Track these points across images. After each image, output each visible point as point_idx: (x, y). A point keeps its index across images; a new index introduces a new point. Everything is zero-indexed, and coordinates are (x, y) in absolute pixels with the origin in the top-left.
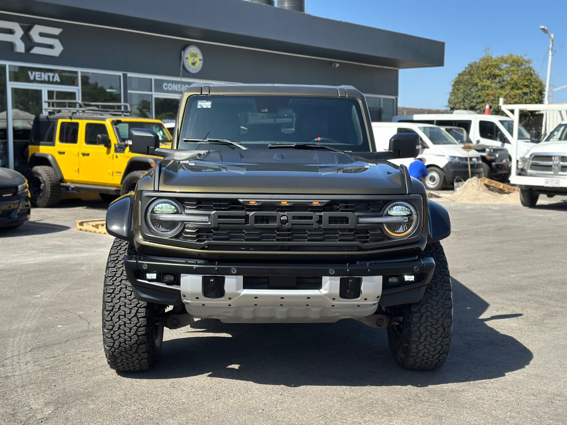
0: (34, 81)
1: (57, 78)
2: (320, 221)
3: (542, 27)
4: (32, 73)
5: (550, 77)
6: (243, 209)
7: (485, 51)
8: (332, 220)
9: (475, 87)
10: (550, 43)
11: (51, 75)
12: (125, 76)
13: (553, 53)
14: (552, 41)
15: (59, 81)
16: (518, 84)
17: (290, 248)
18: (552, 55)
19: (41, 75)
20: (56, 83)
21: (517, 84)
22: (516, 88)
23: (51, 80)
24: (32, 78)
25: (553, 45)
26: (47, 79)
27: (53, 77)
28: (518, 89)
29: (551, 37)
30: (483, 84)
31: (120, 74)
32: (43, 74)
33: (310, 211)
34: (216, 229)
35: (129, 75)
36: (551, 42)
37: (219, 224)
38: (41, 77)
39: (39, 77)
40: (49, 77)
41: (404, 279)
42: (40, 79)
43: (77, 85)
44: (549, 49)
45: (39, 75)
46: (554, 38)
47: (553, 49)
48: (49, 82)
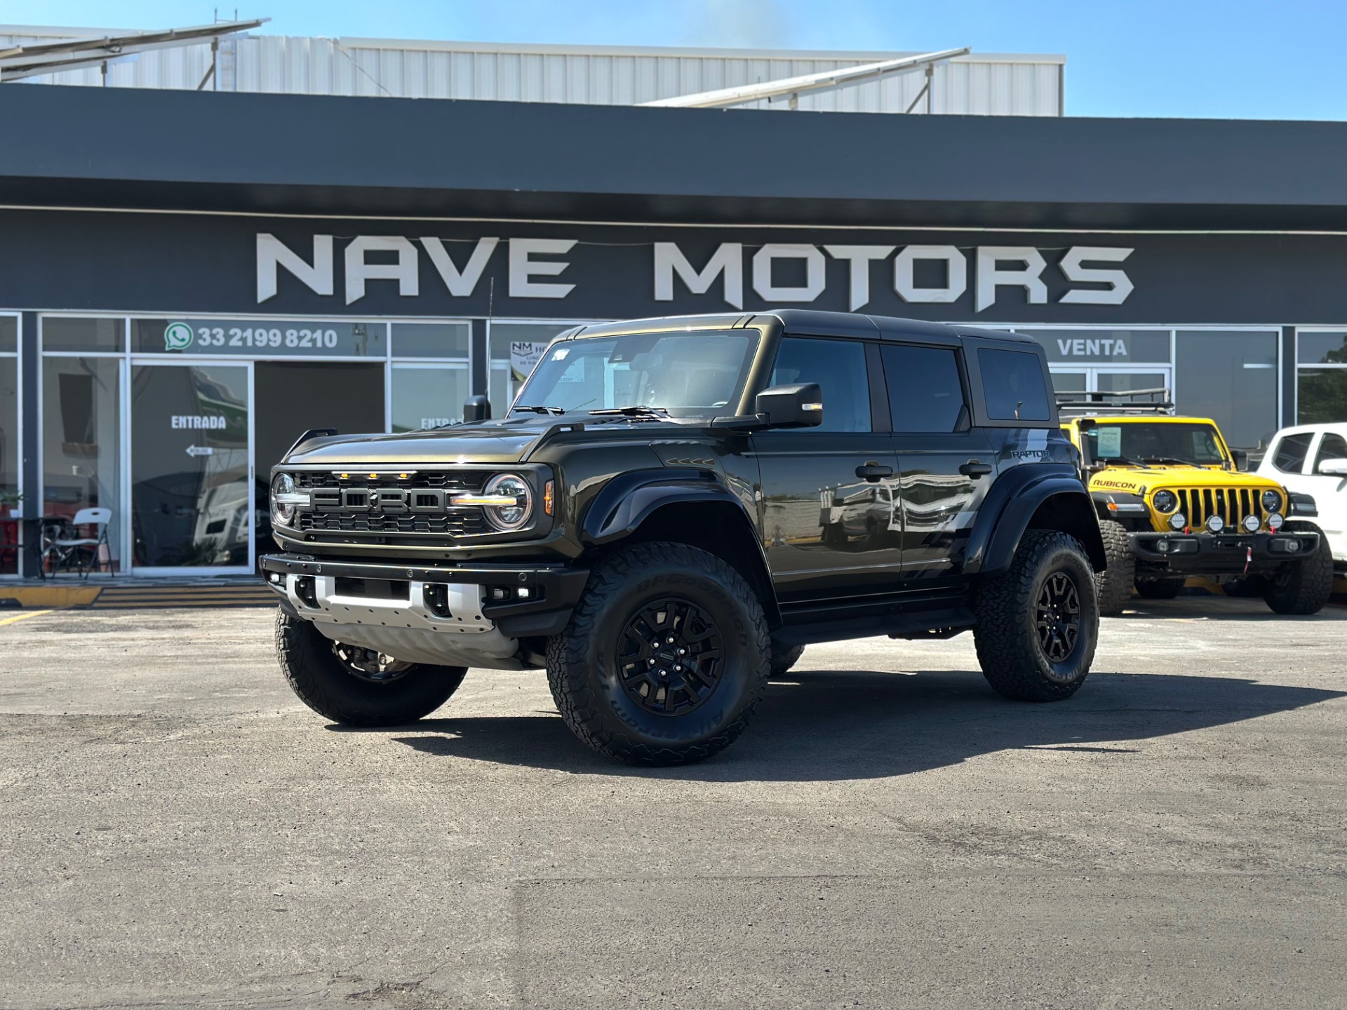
0: (1071, 358)
1: (1121, 348)
2: (408, 502)
4: (1065, 344)
6: (335, 485)
8: (422, 500)
11: (1107, 343)
12: (1289, 333)
15: (1125, 353)
17: (389, 540)
19: (1085, 344)
20: (1120, 358)
23: (1107, 352)
24: (1065, 352)
26: (1097, 352)
27: (1112, 347)
31: (1278, 328)
32: (1089, 342)
33: (400, 487)
34: (316, 512)
35: (1300, 328)
37: (317, 505)
38: (1085, 350)
39: (1079, 350)
40: (1102, 347)
41: (517, 594)
42: (1082, 353)
43: (1169, 361)
45: (1079, 344)
48: (1102, 358)
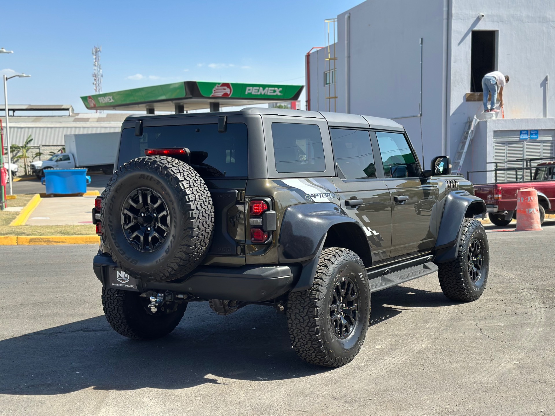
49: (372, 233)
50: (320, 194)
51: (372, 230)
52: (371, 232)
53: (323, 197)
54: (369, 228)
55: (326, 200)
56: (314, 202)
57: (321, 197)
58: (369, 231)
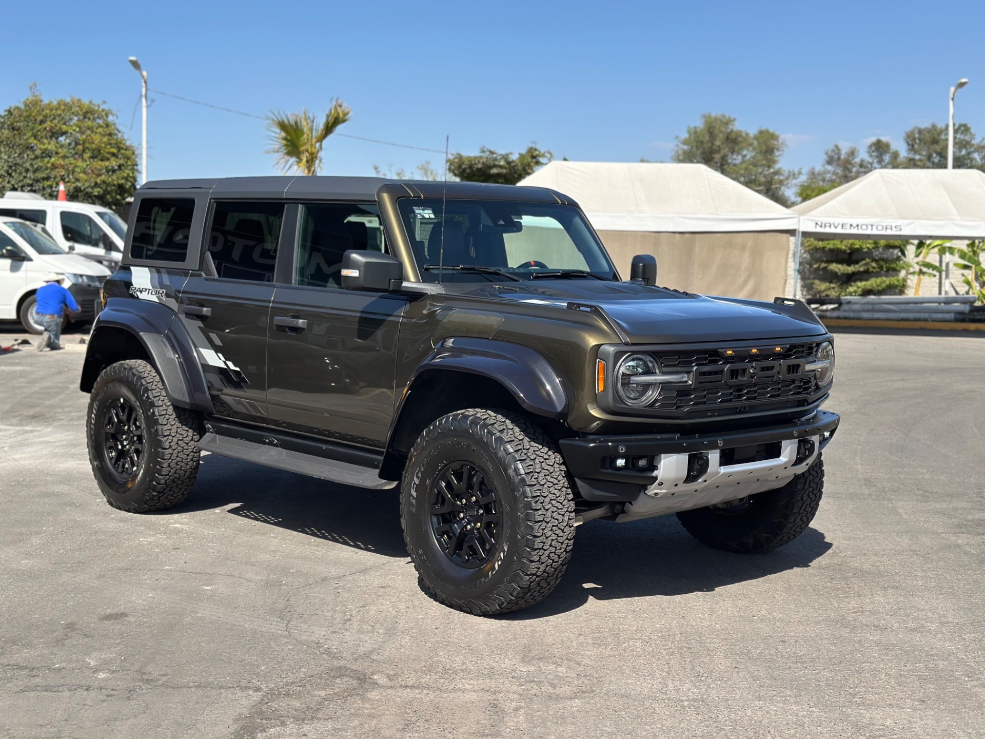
3: (133, 58)
5: (147, 142)
6: (719, 362)
7: (31, 88)
9: (29, 152)
10: (142, 87)
13: (149, 103)
14: (145, 82)
16: (102, 152)
18: (148, 107)
21: (99, 151)
22: (99, 158)
25: (147, 90)
28: (102, 160)
29: (143, 77)
30: (43, 147)
36: (144, 84)
44: (141, 96)
46: (147, 77)
47: (149, 95)
49: (226, 364)
50: (149, 290)
51: (226, 360)
52: (224, 362)
53: (152, 294)
54: (220, 355)
55: (154, 298)
56: (138, 297)
57: (148, 293)
58: (220, 359)
